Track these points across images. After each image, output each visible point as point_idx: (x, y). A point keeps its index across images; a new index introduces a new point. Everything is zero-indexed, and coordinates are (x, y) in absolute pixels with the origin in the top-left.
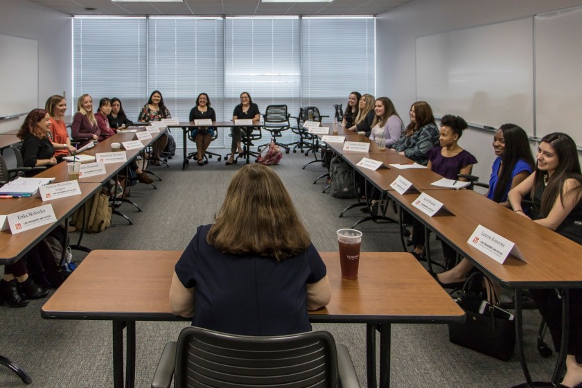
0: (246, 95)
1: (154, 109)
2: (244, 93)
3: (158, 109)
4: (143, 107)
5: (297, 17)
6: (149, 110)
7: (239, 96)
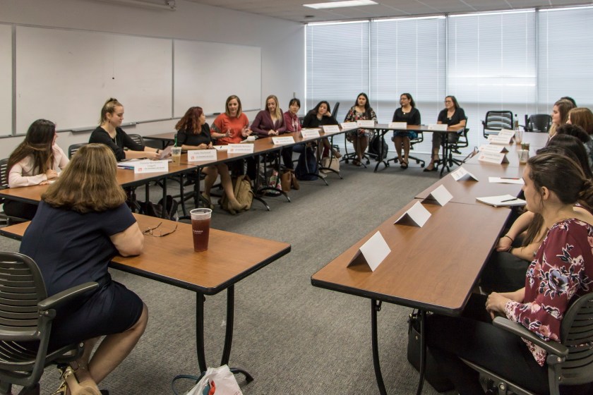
0: (450, 99)
1: (359, 111)
2: (448, 97)
3: (364, 111)
4: (350, 109)
5: (533, 10)
6: (355, 112)
7: (444, 100)
